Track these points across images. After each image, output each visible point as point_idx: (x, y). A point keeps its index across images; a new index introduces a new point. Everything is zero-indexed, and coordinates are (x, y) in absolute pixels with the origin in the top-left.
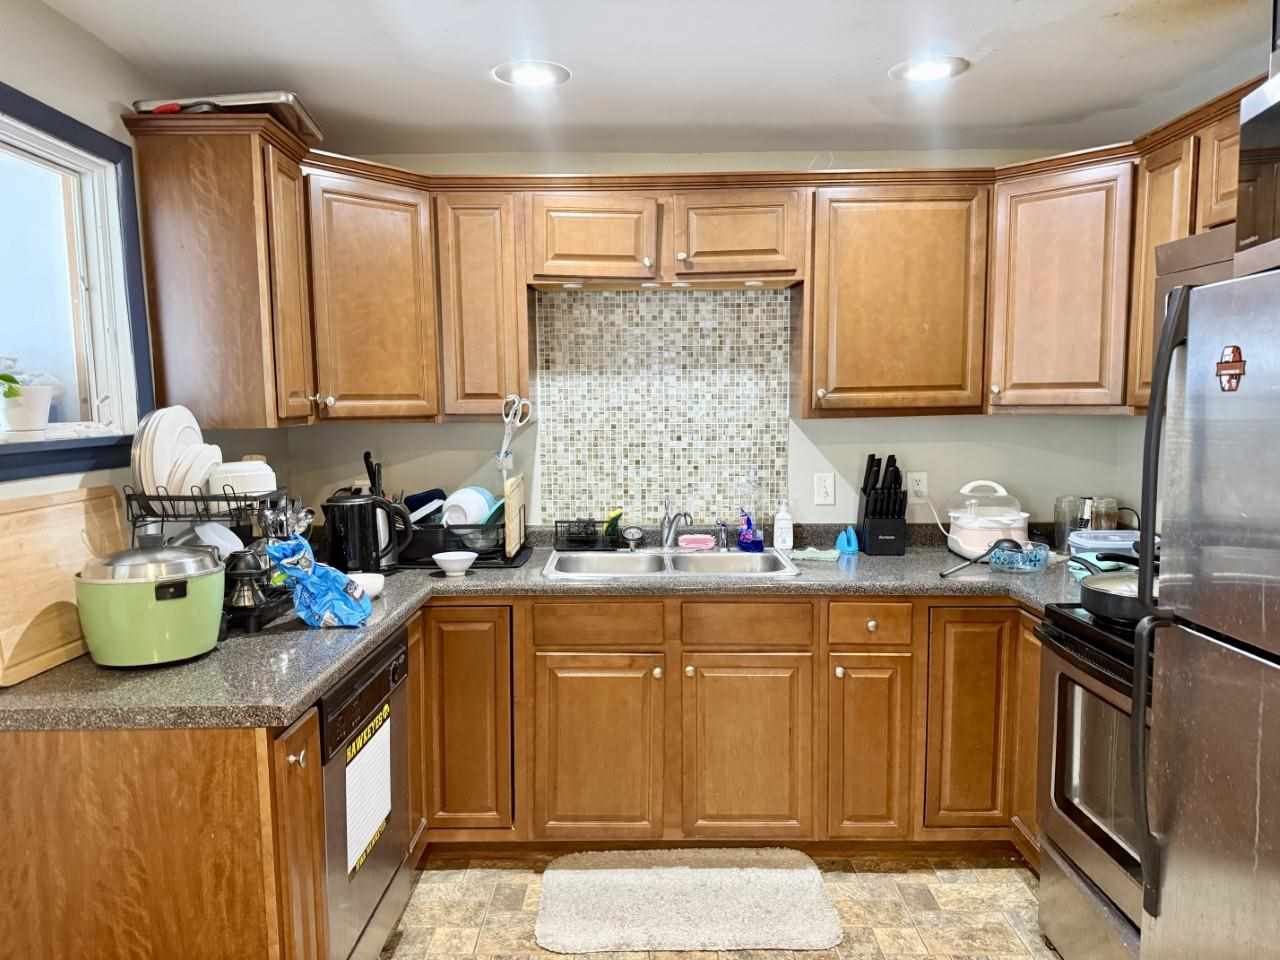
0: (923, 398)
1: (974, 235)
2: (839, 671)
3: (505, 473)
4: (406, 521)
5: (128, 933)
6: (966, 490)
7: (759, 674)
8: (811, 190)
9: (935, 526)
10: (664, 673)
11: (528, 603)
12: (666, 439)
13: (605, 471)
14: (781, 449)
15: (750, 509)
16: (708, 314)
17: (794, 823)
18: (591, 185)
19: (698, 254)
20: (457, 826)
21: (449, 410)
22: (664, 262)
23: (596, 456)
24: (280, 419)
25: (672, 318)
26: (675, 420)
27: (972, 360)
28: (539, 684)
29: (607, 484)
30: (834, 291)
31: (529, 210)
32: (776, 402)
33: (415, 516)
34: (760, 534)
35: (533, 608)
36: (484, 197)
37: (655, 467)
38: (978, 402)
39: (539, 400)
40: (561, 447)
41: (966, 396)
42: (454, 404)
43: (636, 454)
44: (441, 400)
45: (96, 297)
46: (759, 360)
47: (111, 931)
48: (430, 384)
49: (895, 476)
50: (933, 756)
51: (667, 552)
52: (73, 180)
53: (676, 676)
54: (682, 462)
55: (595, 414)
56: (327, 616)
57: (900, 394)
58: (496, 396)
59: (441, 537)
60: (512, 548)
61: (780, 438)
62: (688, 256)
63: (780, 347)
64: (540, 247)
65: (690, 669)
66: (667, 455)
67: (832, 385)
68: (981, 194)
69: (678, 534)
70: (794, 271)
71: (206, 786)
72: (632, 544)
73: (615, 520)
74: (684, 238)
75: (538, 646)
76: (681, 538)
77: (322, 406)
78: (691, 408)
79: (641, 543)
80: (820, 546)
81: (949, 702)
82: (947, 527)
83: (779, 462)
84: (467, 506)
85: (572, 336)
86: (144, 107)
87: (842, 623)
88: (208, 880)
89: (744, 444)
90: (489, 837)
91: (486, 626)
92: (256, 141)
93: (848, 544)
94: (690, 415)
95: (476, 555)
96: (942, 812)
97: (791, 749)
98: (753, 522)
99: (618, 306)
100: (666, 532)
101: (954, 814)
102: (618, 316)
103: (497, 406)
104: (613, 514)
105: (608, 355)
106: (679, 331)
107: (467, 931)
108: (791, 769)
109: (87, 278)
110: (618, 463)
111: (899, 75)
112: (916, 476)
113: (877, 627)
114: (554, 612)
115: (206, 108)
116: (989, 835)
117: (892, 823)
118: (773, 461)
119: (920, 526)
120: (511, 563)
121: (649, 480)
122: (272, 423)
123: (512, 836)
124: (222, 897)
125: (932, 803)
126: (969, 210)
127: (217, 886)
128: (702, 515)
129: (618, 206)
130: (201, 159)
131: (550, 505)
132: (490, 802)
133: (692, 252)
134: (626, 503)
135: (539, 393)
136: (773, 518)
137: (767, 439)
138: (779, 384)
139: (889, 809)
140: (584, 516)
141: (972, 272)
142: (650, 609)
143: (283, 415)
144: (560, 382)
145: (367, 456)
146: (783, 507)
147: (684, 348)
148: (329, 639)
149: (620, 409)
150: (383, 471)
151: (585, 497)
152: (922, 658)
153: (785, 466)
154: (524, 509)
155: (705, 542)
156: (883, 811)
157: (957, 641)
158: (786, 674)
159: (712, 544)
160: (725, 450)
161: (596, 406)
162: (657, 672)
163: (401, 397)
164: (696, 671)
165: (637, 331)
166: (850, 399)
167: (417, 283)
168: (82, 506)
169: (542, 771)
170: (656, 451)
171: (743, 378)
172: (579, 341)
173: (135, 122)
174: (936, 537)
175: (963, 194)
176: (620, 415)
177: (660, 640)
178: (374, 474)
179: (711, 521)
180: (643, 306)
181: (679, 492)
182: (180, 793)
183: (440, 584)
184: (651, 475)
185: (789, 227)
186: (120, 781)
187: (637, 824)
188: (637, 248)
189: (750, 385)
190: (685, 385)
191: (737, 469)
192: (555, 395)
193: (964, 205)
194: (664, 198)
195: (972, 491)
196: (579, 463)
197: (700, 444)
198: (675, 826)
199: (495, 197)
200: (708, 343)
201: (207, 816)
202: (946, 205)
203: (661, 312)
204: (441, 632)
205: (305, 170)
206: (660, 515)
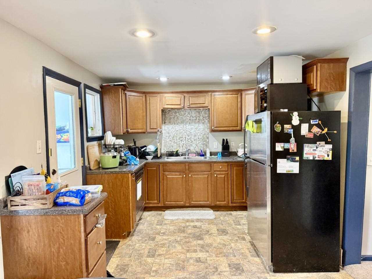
0: (231, 129)
1: (239, 101)
2: (215, 175)
3: (157, 143)
4: (141, 151)
5: (111, 202)
6: (240, 145)
7: (202, 176)
8: (210, 93)
9: (236, 152)
10: (186, 176)
11: (162, 164)
12: (186, 136)
13: (175, 142)
14: (208, 138)
15: (202, 149)
16: (194, 113)
17: (208, 202)
18: (172, 93)
19: (191, 104)
20: (150, 203)
21: (148, 131)
22: (186, 105)
23: (174, 139)
24: (123, 133)
25: (187, 114)
26: (188, 133)
27: (239, 122)
28: (164, 178)
29: (176, 145)
30: (215, 110)
31: (162, 97)
32: (206, 129)
33: (142, 150)
34: (204, 153)
35: (163, 165)
36: (154, 95)
37: (185, 141)
38: (240, 129)
39: (163, 129)
40: (167, 138)
41: (238, 128)
42: (149, 130)
43: (181, 139)
44: (147, 129)
45: (96, 114)
46: (203, 122)
47: (108, 202)
48: (145, 127)
49: (227, 142)
50: (232, 190)
51: (187, 157)
52: (93, 96)
53: (188, 177)
54: (189, 140)
55: (174, 132)
56: (133, 163)
57: (227, 128)
58: (156, 129)
59: (147, 154)
60: (159, 156)
61: (207, 136)
62: (189, 104)
63: (207, 119)
64: (164, 103)
65: (190, 175)
66: (187, 139)
67: (215, 126)
68: (240, 94)
69: (188, 154)
70: (208, 107)
71: (122, 181)
72: (180, 155)
73: (177, 151)
74: (189, 101)
75: (164, 171)
76: (189, 154)
77: (128, 131)
78: (191, 131)
79: (182, 155)
80: (215, 155)
81: (235, 181)
82: (237, 152)
83: (207, 140)
84: (151, 148)
85: (169, 118)
86: (103, 85)
87: (216, 167)
88: (122, 194)
89: (201, 137)
90: (155, 205)
91: (155, 168)
92: (120, 90)
93: (220, 155)
94: (191, 132)
95: (153, 156)
96: (234, 201)
97: (208, 189)
98: (202, 151)
99: (178, 112)
100: (186, 153)
101: (236, 201)
102: (177, 114)
103: (156, 130)
104: (177, 150)
105: (176, 121)
106: (188, 116)
107: (153, 218)
108: (208, 193)
109: (95, 112)
110: (178, 141)
111: (222, 78)
112: (232, 143)
113: (222, 168)
114: (166, 165)
115: (113, 85)
116: (242, 205)
117: (225, 202)
118: (206, 140)
119: (233, 152)
120: (159, 158)
121: (183, 144)
122: (122, 134)
123: (160, 205)
124: (124, 197)
125: (232, 199)
126: (238, 96)
127: (123, 196)
128: (193, 150)
129: (177, 96)
130: (112, 92)
131: (165, 148)
132: (156, 199)
133: (190, 104)
134: (179, 148)
135: (163, 128)
136: (206, 151)
137: (205, 136)
138: (207, 126)
139: (225, 200)
140: (171, 150)
141: (239, 107)
142: (183, 165)
143: (124, 132)
144: (167, 126)
145: (134, 139)
146: (208, 149)
147: (190, 120)
148: (133, 167)
149: (178, 131)
150: (136, 142)
151: (172, 147)
152: (230, 173)
153: (208, 141)
154: (161, 149)
155: (194, 155)
156: (224, 200)
157: (236, 170)
158: (207, 176)
159: (195, 155)
160: (197, 138)
161: (173, 130)
162: (184, 176)
163: (140, 129)
164: (191, 175)
165: (181, 117)
166: (218, 129)
167: (143, 110)
168: (97, 146)
169: (165, 193)
170: (185, 138)
171: (200, 125)
172: (170, 119)
173: (102, 87)
174: (235, 154)
175: (237, 94)
176: (178, 132)
177: (185, 170)
178: (135, 143)
179: (195, 151)
180: (182, 112)
181: (189, 146)
182: (119, 183)
183: (147, 161)
184: (184, 143)
185: (207, 100)
186: (111, 181)
187: (181, 203)
188: (181, 103)
189: (202, 126)
190: (190, 126)
191: (200, 142)
192: (166, 128)
193: (237, 95)
194: (185, 95)
195: (241, 145)
196: (171, 141)
197: (193, 137)
198: (188, 203)
199: (156, 95)
200: (194, 119)
201: (122, 186)
202: (234, 95)
203: (185, 113)
204: (147, 169)
205: (126, 92)
206: (185, 150)
